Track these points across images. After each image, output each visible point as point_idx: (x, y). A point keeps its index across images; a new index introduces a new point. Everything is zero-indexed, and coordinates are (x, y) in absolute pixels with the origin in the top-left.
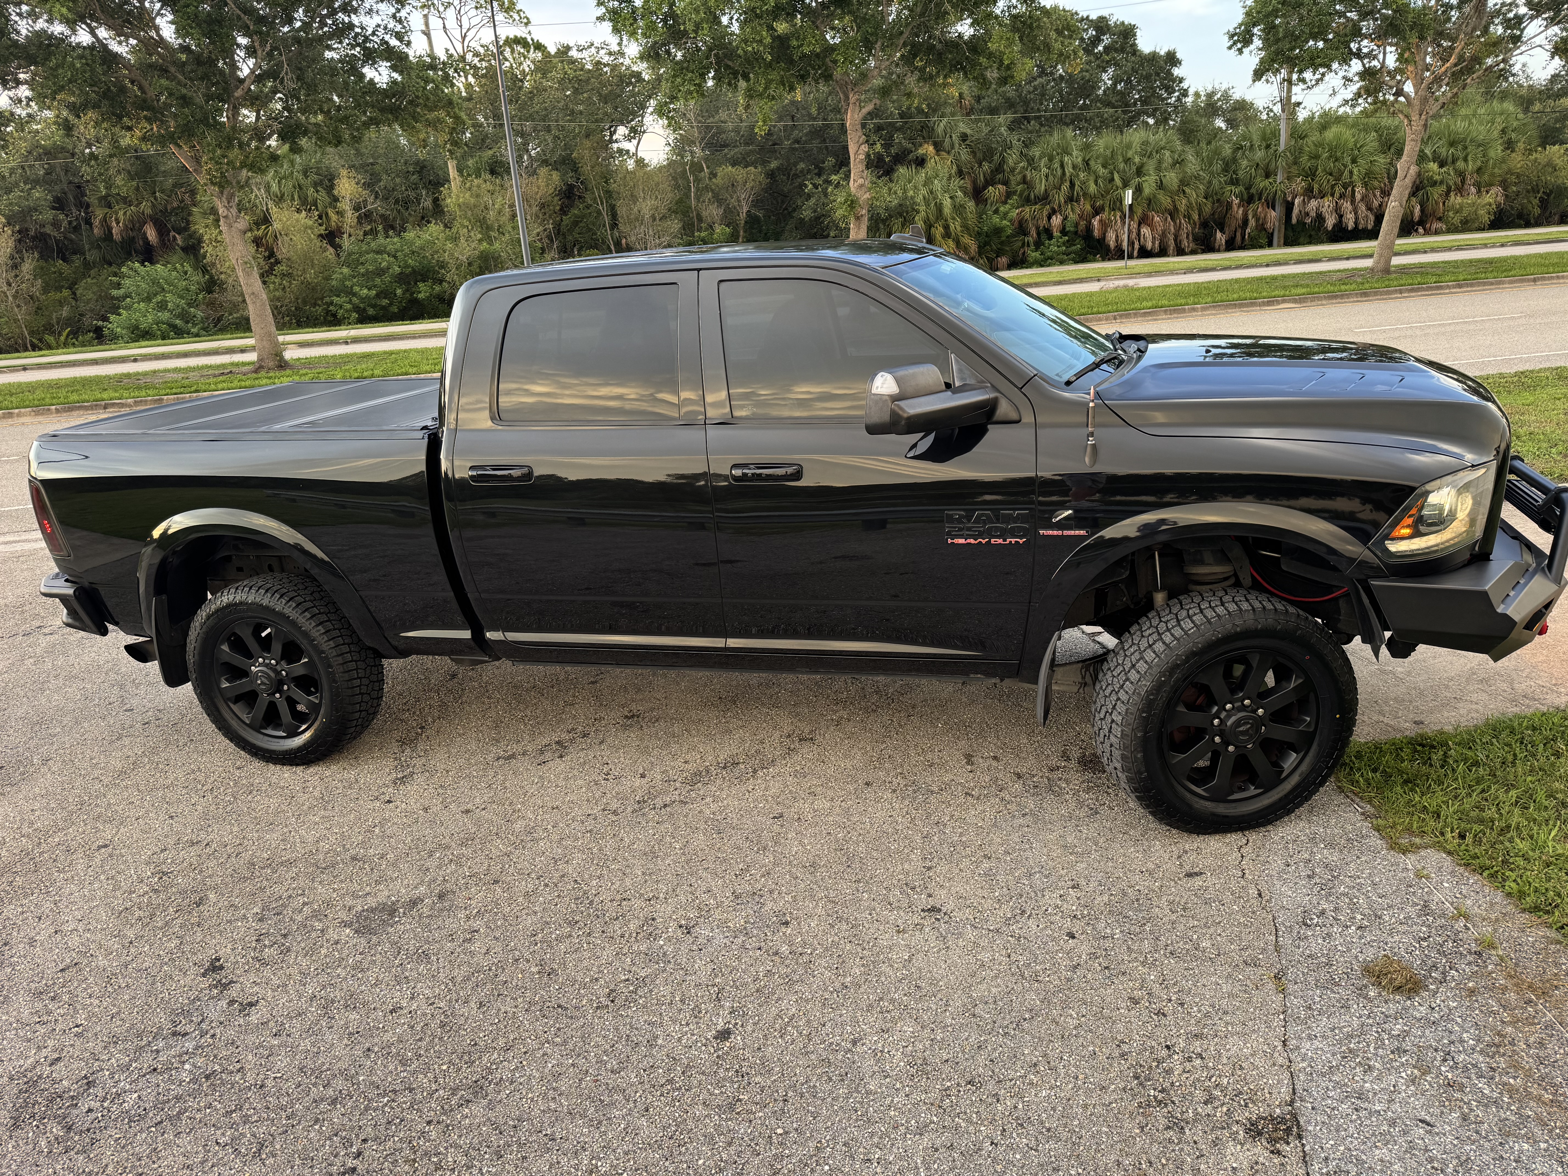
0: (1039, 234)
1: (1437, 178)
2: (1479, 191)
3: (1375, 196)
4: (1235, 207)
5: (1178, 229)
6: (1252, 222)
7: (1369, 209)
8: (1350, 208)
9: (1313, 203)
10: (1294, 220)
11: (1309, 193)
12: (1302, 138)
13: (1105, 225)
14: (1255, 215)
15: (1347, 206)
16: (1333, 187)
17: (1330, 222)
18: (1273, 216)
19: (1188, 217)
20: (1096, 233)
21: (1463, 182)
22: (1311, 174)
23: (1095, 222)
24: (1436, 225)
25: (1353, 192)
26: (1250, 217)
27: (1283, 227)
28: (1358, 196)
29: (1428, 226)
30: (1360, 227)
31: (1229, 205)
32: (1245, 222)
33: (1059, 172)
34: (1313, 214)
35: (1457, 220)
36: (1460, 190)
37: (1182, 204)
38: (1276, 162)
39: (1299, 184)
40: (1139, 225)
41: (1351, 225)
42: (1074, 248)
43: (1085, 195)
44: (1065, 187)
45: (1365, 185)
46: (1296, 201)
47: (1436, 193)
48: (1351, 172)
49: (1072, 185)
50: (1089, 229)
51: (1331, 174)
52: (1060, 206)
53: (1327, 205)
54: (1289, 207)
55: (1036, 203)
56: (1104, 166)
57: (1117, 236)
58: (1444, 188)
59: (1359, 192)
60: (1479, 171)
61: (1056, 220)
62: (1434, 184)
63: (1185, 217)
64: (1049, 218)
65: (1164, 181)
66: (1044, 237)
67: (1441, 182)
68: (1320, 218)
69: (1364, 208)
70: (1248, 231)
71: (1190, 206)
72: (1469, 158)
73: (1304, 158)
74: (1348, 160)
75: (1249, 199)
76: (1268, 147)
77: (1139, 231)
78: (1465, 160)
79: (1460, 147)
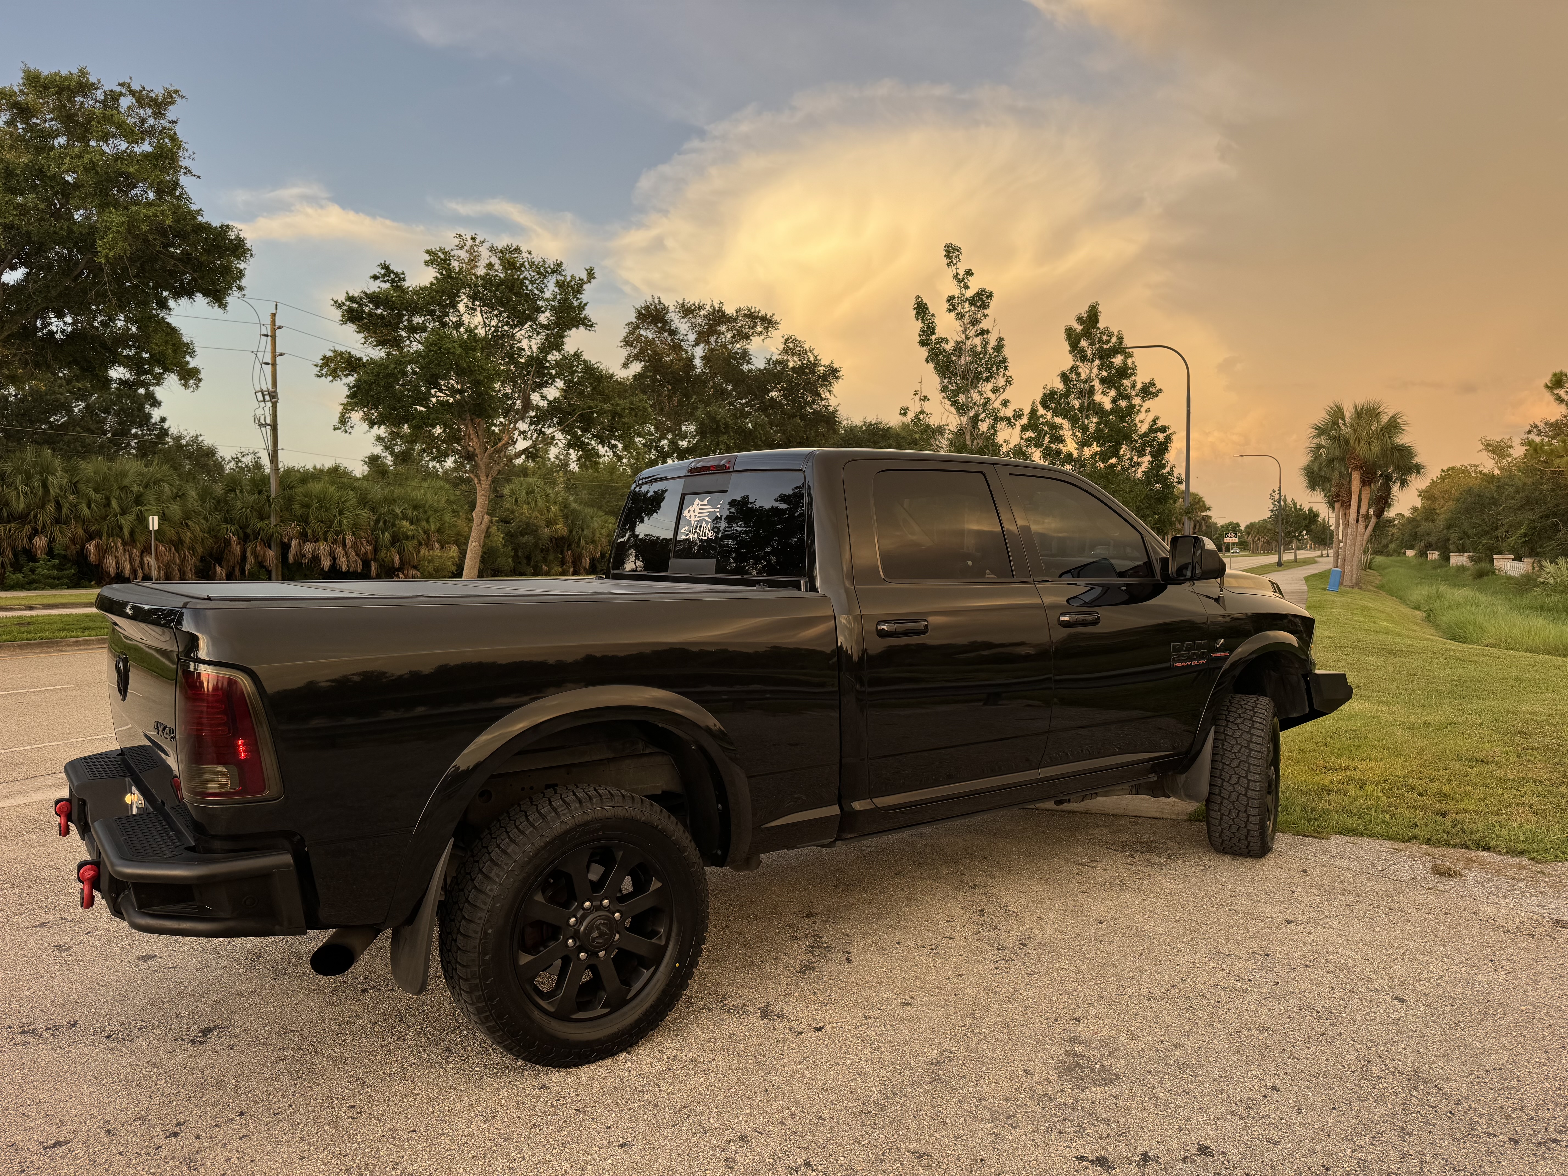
0: (15, 555)
1: (410, 533)
2: (442, 547)
3: (362, 544)
4: (233, 544)
5: (183, 560)
6: (251, 559)
7: (357, 555)
8: (343, 552)
9: (309, 547)
10: (291, 559)
11: (304, 537)
12: (291, 488)
13: (103, 552)
14: (254, 553)
15: (339, 550)
16: (326, 533)
17: (326, 563)
18: (271, 555)
19: (193, 549)
20: (92, 558)
21: (428, 538)
22: (304, 520)
23: (91, 547)
24: (412, 572)
25: (344, 539)
26: (248, 554)
27: (280, 565)
28: (349, 544)
29: (405, 572)
30: (351, 570)
31: (228, 542)
32: (244, 558)
33: (40, 492)
34: (309, 555)
35: (430, 568)
36: (428, 545)
37: (187, 536)
38: (270, 506)
39: (294, 528)
40: (142, 553)
41: (344, 568)
42: (66, 572)
43: (77, 518)
44: (51, 507)
45: (354, 534)
46: (293, 543)
47: (410, 545)
48: (340, 523)
49: (59, 507)
50: (82, 554)
51: (322, 522)
52: (44, 526)
53: (323, 548)
54: (285, 548)
55: (9, 522)
56: (96, 490)
57: (117, 563)
58: (415, 542)
59: (349, 539)
60: (439, 530)
61: (40, 542)
62: (407, 538)
63: (189, 549)
64: (31, 539)
65: (167, 512)
66: (23, 559)
67: (413, 537)
68: (316, 559)
69: (354, 554)
70: (247, 567)
71: (194, 539)
72: (431, 520)
73: (296, 506)
74: (335, 511)
75: (245, 539)
76: (260, 492)
77: (142, 559)
78: (428, 521)
79: (421, 510)
